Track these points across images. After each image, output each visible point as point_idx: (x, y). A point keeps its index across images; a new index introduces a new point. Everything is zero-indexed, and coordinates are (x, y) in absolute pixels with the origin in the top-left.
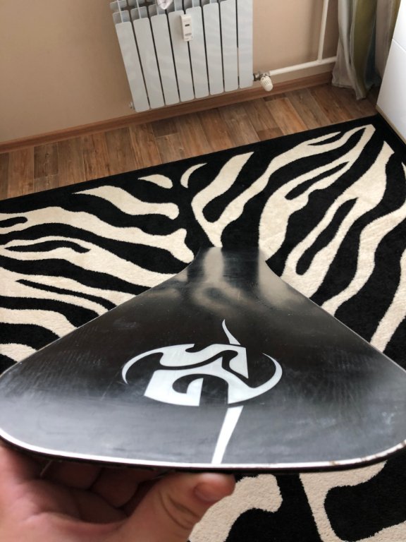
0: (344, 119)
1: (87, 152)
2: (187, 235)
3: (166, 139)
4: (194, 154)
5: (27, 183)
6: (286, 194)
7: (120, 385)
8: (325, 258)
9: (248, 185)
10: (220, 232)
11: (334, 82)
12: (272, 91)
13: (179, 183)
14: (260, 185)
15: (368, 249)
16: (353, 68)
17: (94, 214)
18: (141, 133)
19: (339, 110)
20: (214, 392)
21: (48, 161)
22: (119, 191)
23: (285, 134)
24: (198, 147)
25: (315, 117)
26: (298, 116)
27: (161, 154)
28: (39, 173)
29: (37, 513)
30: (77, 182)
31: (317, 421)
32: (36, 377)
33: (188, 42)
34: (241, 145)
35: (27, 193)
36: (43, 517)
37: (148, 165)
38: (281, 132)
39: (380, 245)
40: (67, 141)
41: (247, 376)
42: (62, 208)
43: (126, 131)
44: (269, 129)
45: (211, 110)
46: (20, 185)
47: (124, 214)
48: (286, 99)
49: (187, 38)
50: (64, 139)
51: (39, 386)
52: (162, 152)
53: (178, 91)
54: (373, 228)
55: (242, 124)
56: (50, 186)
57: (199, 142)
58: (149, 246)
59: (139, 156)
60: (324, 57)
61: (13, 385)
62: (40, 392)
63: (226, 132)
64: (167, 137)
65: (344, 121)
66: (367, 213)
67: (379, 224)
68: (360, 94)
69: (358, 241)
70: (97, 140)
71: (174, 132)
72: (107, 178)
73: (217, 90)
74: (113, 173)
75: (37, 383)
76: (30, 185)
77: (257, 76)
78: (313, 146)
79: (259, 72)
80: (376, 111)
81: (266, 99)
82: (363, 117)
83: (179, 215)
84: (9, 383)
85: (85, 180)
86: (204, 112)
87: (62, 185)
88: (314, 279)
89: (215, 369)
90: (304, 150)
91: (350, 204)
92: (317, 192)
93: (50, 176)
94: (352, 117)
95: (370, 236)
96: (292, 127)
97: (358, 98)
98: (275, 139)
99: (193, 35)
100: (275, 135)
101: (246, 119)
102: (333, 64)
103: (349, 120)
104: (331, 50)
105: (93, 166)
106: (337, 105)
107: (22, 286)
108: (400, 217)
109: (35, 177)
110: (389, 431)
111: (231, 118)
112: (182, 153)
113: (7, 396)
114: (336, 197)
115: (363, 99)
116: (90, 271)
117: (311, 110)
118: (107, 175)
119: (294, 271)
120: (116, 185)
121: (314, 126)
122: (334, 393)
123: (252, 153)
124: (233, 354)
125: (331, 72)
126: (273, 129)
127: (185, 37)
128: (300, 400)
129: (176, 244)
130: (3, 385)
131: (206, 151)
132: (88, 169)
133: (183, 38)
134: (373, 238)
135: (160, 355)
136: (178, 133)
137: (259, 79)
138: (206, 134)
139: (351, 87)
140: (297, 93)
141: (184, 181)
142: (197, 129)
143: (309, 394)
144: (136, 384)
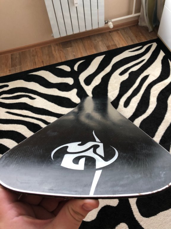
0: (144, 40)
1: (33, 56)
2: (77, 92)
3: (67, 50)
4: (80, 56)
5: (8, 70)
6: (119, 73)
7: (51, 161)
8: (136, 101)
9: (103, 70)
10: (91, 90)
11: (139, 24)
12: (113, 28)
13: (73, 69)
14: (108, 69)
15: (154, 97)
16: (148, 18)
17: (37, 83)
18: (56, 48)
19: (142, 37)
20: (90, 164)
21: (17, 60)
22: (48, 72)
23: (118, 47)
24: (81, 53)
25: (131, 39)
26: (124, 39)
27: (65, 57)
28: (13, 65)
29: (17, 216)
30: (30, 69)
31: (133, 176)
32: (15, 158)
33: (76, 7)
34: (100, 52)
35: (8, 74)
36: (20, 217)
37: (60, 61)
38: (117, 46)
39: (159, 94)
40: (25, 51)
41: (103, 156)
42: (24, 80)
43: (50, 46)
44: (112, 45)
45: (86, 37)
46: (5, 71)
47: (50, 83)
48: (119, 32)
49: (76, 5)
50: (24, 50)
51: (16, 162)
52: (66, 56)
53: (72, 29)
54: (156, 87)
55: (100, 43)
56: (18, 71)
57: (82, 51)
58: (61, 97)
59: (56, 57)
60: (135, 13)
61: (6, 162)
62: (17, 164)
63: (93, 47)
64: (68, 49)
65: (144, 41)
66: (154, 81)
67: (159, 85)
68: (151, 29)
69: (150, 93)
70: (38, 51)
71: (71, 46)
72: (42, 67)
73: (89, 28)
74: (45, 65)
75: (16, 161)
76: (10, 70)
77: (106, 22)
78: (130, 52)
79: (107, 20)
80: (158, 37)
81: (110, 32)
82: (151, 39)
83: (74, 83)
84: (3, 161)
85: (33, 68)
86: (84, 38)
87: (23, 70)
88: (131, 110)
89: (90, 153)
90: (127, 54)
91: (146, 77)
92: (132, 72)
93: (18, 67)
94: (147, 39)
95: (154, 91)
96: (121, 44)
97: (150, 31)
98: (114, 49)
99: (78, 4)
100: (114, 48)
101: (102, 40)
102: (139, 16)
103: (146, 41)
104: (138, 10)
105: (36, 62)
106: (141, 34)
107: (8, 114)
108: (167, 83)
109: (12, 67)
110: (163, 180)
111: (95, 40)
112: (74, 56)
113: (3, 166)
114: (140, 74)
115: (152, 31)
116: (36, 108)
117: (129, 37)
118: (42, 66)
119: (123, 106)
120: (46, 70)
121: (131, 43)
122: (140, 164)
123: (104, 56)
124: (97, 146)
125: (138, 19)
126: (113, 45)
127: (75, 5)
128: (126, 167)
129: (73, 95)
130: (1, 162)
131: (85, 55)
132: (34, 64)
133: (74, 5)
134: (156, 92)
135: (67, 147)
136: (73, 47)
137: (107, 23)
138: (85, 47)
139: (147, 26)
140: (123, 29)
141: (76, 68)
142: (81, 45)
143: (129, 164)
144: (57, 161)
